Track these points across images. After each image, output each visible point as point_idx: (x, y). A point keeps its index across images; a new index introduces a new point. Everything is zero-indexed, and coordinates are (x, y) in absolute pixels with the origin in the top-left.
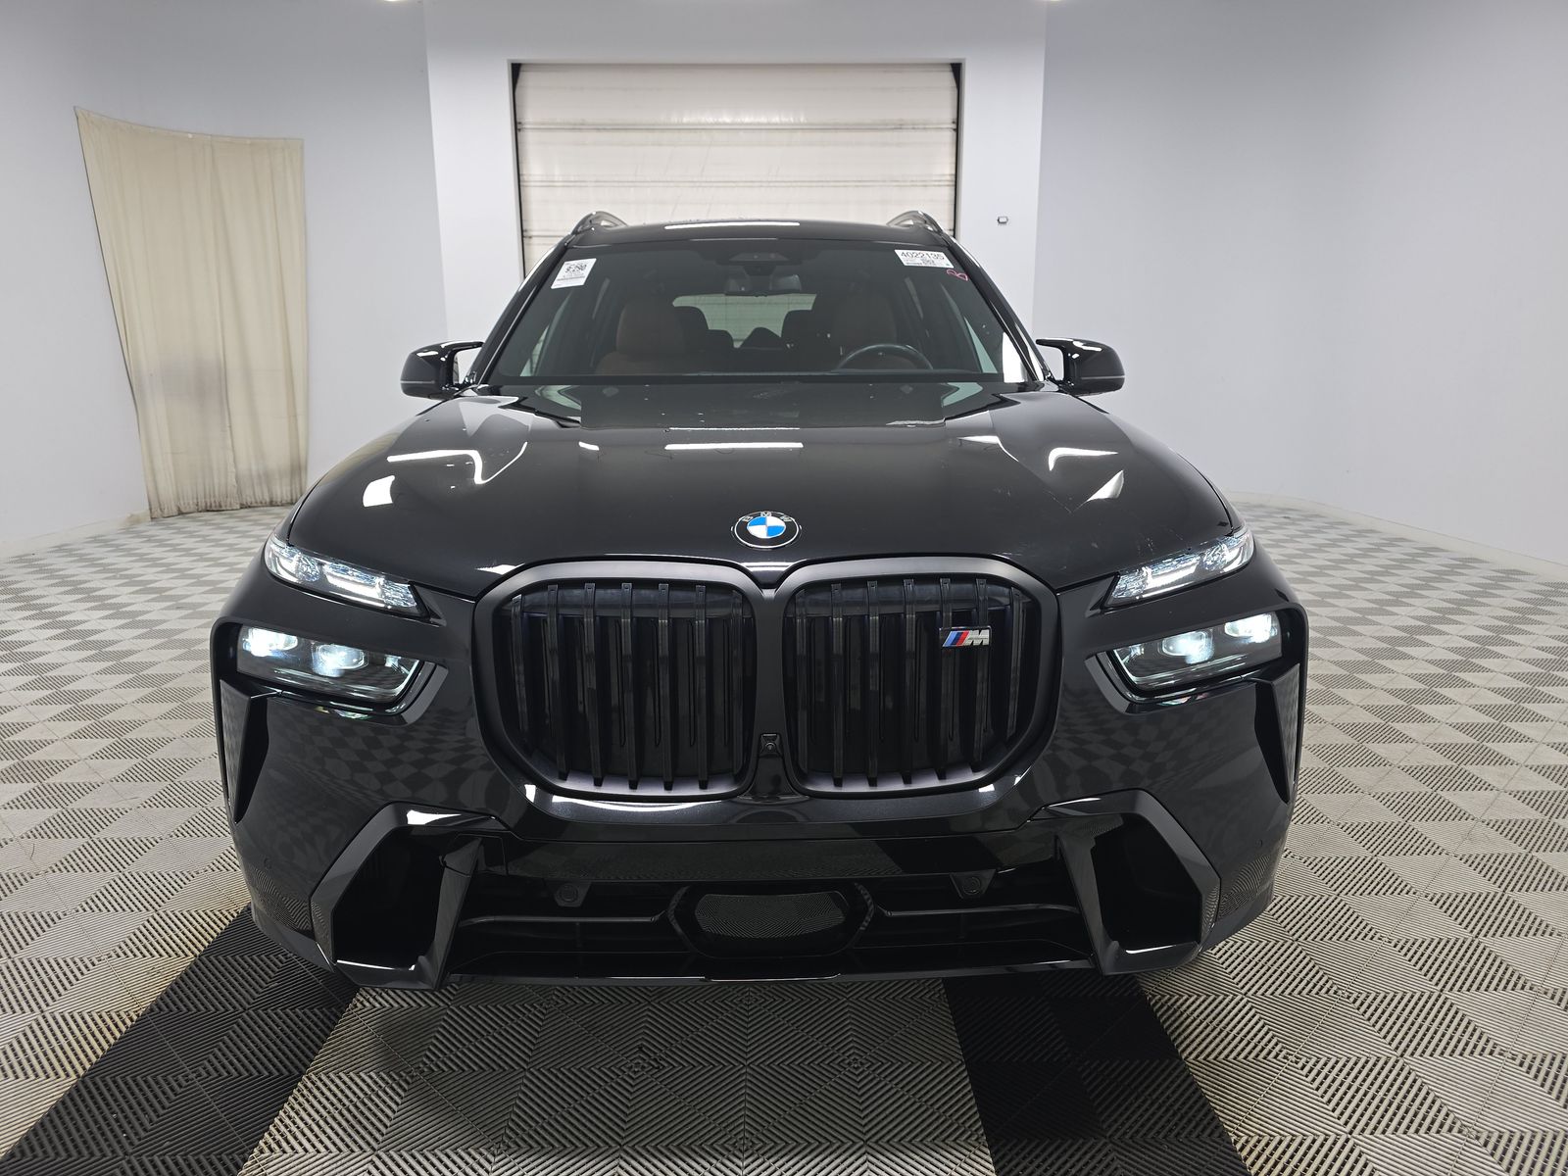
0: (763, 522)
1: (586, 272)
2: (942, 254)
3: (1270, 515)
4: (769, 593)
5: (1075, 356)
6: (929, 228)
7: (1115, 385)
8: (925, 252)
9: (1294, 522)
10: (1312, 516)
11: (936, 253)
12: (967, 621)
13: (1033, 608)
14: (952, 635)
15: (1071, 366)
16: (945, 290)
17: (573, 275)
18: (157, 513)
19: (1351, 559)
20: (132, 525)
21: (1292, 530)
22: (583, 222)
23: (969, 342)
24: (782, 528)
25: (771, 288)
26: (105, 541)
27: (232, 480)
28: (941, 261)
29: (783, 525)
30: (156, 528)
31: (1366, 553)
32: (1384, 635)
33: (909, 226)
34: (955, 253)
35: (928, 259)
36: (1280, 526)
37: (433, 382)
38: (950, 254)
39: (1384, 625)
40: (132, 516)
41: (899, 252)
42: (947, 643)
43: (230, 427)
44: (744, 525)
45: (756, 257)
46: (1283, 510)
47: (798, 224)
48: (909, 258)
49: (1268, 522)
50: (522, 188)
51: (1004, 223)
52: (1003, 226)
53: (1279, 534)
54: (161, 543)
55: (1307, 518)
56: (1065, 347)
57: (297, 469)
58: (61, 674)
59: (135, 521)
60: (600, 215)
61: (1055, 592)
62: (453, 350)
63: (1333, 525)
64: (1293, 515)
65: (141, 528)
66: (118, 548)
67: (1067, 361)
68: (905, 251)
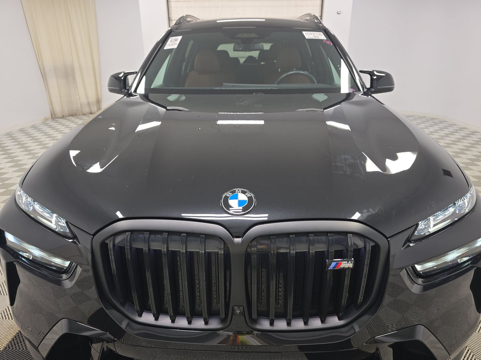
0: (236, 197)
1: (178, 42)
2: (322, 33)
3: (428, 121)
4: (238, 240)
5: (375, 77)
6: (316, 21)
7: (390, 90)
8: (314, 32)
9: (436, 124)
10: (442, 121)
11: (319, 33)
12: (341, 255)
13: (376, 248)
14: (333, 264)
15: (373, 82)
16: (321, 47)
17: (173, 43)
18: (54, 116)
19: (459, 140)
20: (45, 122)
21: (436, 128)
22: (180, 19)
23: (330, 67)
24: (245, 201)
25: (251, 48)
26: (36, 127)
27: (79, 105)
28: (321, 36)
29: (246, 199)
30: (53, 122)
31: (464, 138)
32: (475, 175)
33: (307, 20)
34: (326, 32)
35: (316, 35)
36: (432, 126)
37: (118, 88)
38: (325, 33)
39: (475, 171)
40: (45, 118)
41: (304, 33)
42: (331, 268)
43: (77, 87)
44: (226, 198)
45: (246, 35)
46: (432, 119)
47: (264, 20)
48: (308, 35)
49: (427, 124)
50: (169, 2)
51: (339, 14)
52: (339, 15)
53: (432, 129)
54: (53, 128)
55: (441, 122)
56: (371, 74)
57: (98, 102)
58: (10, 182)
59: (46, 119)
60: (187, 16)
61: (387, 238)
62: (126, 75)
63: (451, 125)
64: (436, 121)
65: (48, 122)
66: (39, 130)
67: (372, 80)
68: (307, 32)
